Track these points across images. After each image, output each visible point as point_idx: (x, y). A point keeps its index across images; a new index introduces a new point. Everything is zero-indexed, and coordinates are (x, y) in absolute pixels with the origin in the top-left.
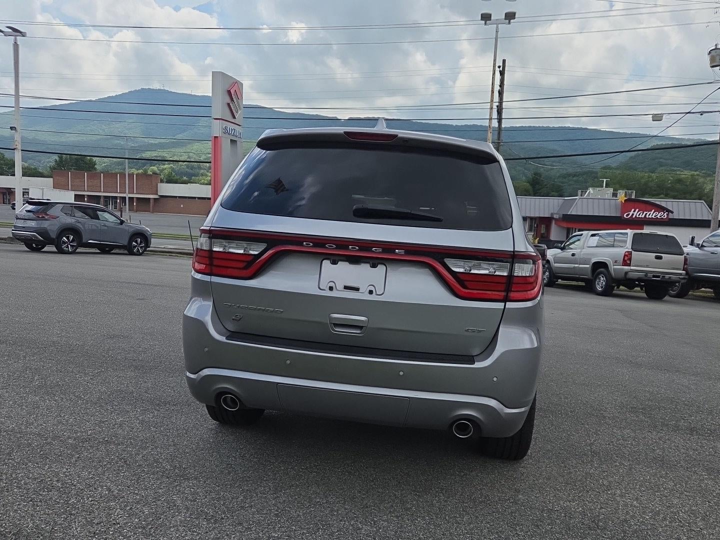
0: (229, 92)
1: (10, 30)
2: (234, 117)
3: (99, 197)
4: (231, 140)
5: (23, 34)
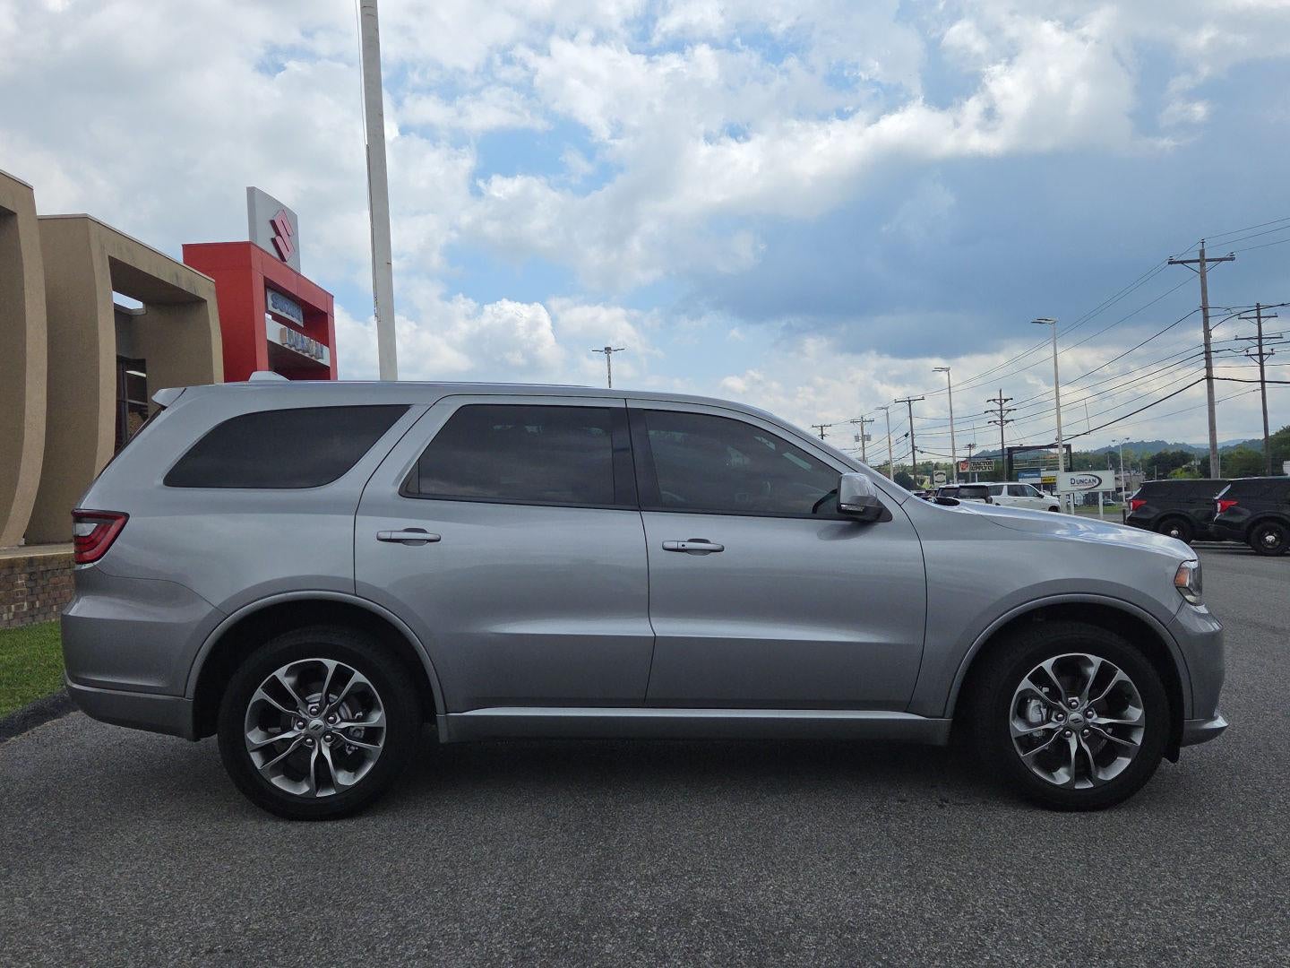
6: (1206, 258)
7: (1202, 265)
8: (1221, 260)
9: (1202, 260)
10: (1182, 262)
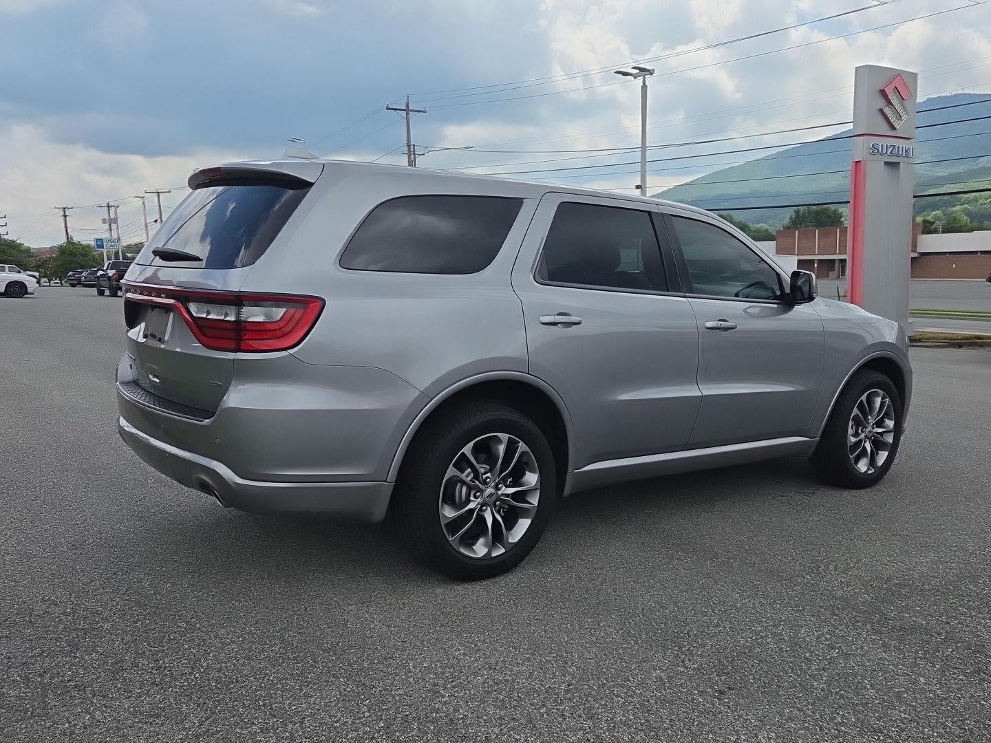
0: (883, 93)
1: (638, 71)
2: (893, 128)
3: (833, 261)
4: (887, 163)
5: (651, 72)
6: (410, 108)
7: (407, 114)
8: (419, 111)
9: (407, 110)
10: (395, 109)
